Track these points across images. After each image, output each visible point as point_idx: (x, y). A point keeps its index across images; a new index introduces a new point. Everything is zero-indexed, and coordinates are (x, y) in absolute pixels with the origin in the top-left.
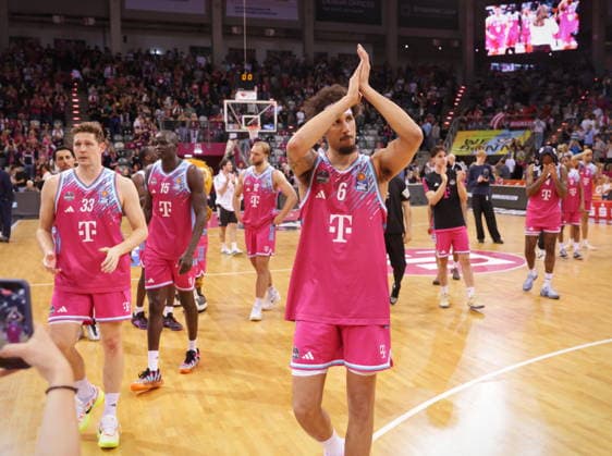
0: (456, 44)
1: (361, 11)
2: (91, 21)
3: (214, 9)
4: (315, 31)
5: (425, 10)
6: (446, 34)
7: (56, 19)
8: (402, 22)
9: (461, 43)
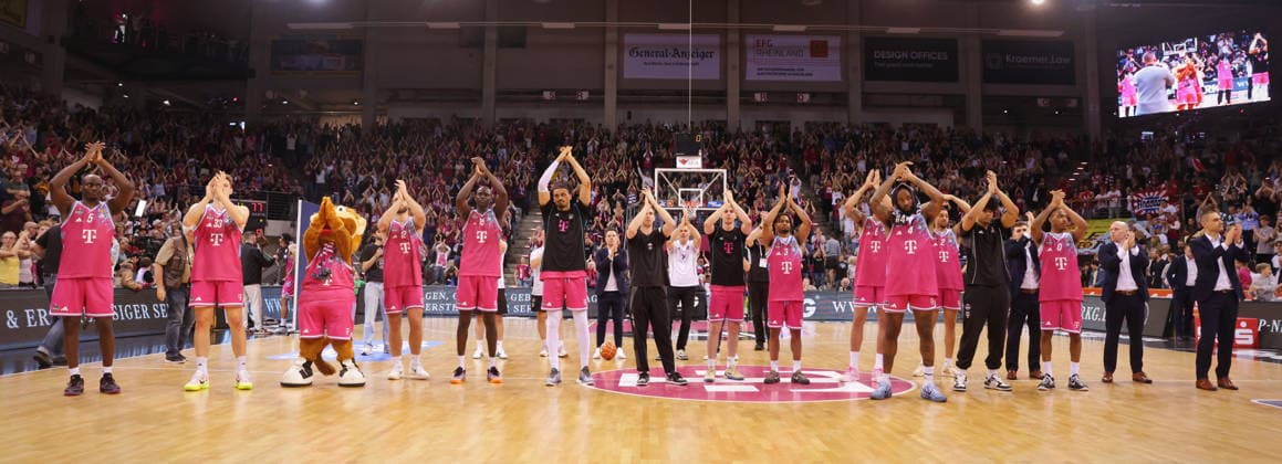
0: (1074, 103)
1: (930, 66)
2: (585, 95)
3: (730, 72)
4: (863, 93)
5: (1024, 60)
6: (1057, 90)
7: (547, 95)
8: (988, 76)
9: (1080, 101)
